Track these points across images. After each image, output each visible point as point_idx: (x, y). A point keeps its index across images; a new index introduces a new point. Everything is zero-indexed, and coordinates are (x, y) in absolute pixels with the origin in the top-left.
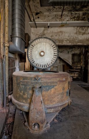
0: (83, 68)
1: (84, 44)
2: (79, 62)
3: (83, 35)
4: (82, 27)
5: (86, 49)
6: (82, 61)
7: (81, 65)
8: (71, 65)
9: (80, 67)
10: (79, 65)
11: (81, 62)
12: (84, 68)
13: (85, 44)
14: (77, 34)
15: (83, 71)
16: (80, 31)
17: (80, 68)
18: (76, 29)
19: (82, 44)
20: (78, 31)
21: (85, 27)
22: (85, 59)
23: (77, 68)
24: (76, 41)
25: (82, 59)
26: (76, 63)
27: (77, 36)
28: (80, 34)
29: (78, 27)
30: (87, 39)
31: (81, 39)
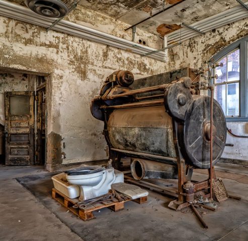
0: (36, 131)
1: (30, 69)
2: (24, 115)
3: (26, 45)
4: (23, 22)
5: (42, 84)
6: (32, 112)
7: (31, 122)
8: (3, 125)
9: (27, 127)
10: (24, 124)
11: (31, 116)
12: (38, 130)
13: (34, 70)
14: (7, 37)
15: (36, 138)
16: (19, 33)
17: (28, 130)
18: (5, 22)
19: (24, 68)
20: (10, 29)
21: (32, 25)
22: (39, 108)
23: (18, 132)
24: (7, 56)
25: (32, 107)
26: (17, 118)
27: (8, 44)
28: (17, 41)
29: (10, 19)
30: (40, 57)
31: (21, 54)
